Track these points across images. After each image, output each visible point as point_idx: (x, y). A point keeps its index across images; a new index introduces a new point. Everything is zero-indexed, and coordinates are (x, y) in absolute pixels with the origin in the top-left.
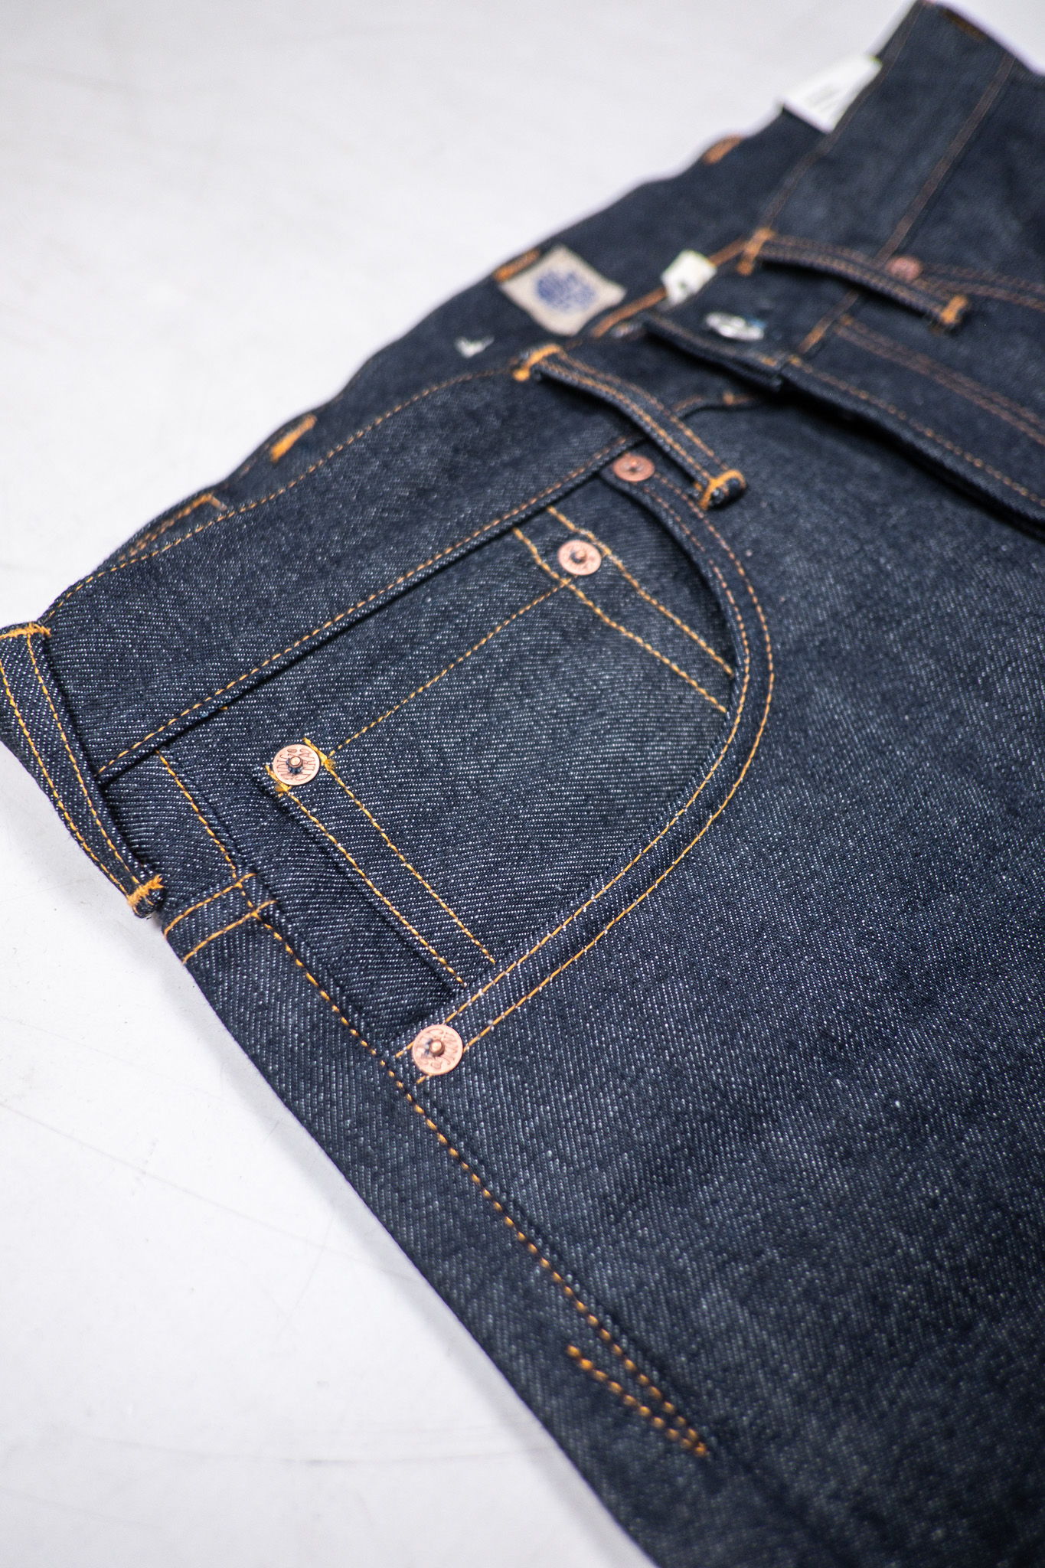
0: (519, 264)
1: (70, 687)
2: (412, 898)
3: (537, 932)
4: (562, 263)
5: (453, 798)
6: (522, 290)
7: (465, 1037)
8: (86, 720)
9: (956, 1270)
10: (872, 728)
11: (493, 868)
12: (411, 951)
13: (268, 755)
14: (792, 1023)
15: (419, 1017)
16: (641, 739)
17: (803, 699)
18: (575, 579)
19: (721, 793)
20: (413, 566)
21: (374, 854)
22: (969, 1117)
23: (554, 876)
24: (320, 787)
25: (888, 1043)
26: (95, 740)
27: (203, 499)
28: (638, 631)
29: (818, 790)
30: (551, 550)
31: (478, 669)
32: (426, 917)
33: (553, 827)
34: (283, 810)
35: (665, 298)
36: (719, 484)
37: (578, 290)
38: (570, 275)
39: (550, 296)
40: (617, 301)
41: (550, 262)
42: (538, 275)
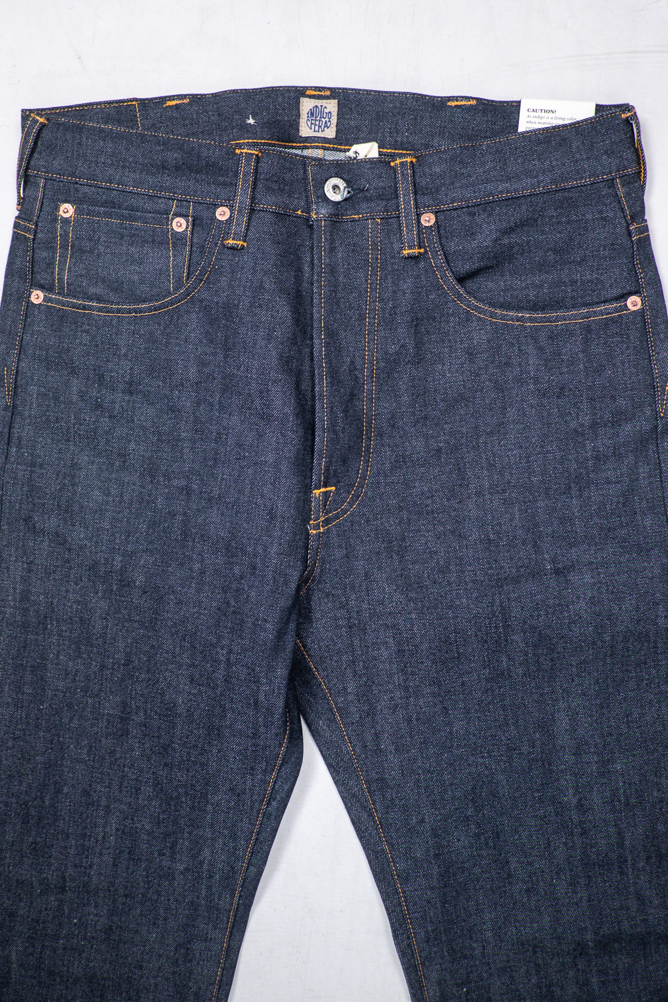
0: (321, 93)
1: (39, 143)
2: (63, 263)
3: (74, 297)
4: (332, 106)
5: (91, 251)
6: (307, 105)
7: (44, 300)
8: (35, 155)
9: (76, 432)
10: (192, 335)
11: (81, 276)
12: (53, 273)
13: (66, 201)
14: (100, 367)
15: (42, 287)
16: (142, 282)
17: (188, 312)
18: (172, 229)
19: (141, 312)
20: (138, 188)
21: (64, 247)
22: (110, 417)
23: (92, 290)
24: (66, 221)
25: (113, 390)
26: (32, 163)
27: (134, 103)
28: (174, 256)
29: (162, 334)
30: (177, 215)
31: (126, 228)
32: (61, 270)
33: (103, 281)
34: (55, 220)
35: (350, 149)
36: (231, 242)
37: (324, 120)
38: (330, 112)
39: (312, 114)
40: (330, 137)
41: (329, 101)
42: (318, 102)
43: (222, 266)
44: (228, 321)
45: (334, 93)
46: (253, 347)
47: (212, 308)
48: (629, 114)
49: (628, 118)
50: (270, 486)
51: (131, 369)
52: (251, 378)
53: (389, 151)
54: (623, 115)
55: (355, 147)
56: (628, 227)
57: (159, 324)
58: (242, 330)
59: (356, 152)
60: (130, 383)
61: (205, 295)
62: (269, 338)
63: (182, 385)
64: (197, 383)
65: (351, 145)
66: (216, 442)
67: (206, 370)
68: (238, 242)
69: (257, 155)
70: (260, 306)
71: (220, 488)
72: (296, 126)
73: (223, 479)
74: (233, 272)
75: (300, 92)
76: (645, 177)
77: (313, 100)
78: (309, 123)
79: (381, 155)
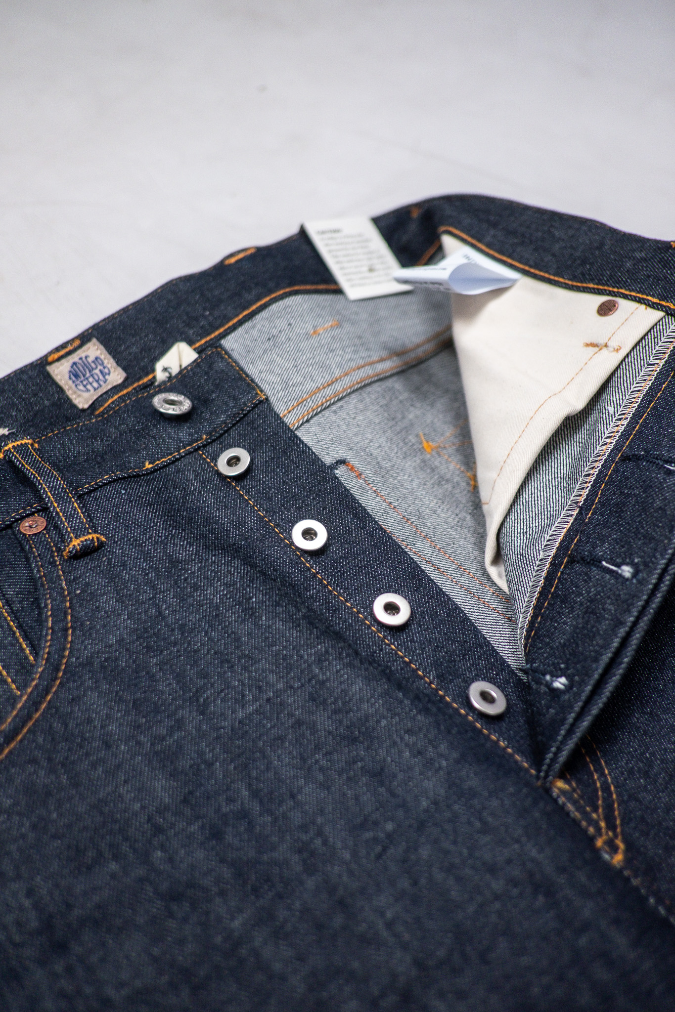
0: (65, 350)
4: (94, 350)
6: (60, 372)
35: (154, 377)
36: (76, 543)
37: (97, 371)
38: (96, 358)
39: (76, 376)
40: (120, 381)
41: (85, 348)
42: (74, 358)
43: (87, 585)
44: (161, 652)
46: (237, 648)
47: (117, 659)
50: (486, 839)
51: (30, 893)
52: (278, 694)
53: (203, 341)
55: (159, 366)
57: (34, 761)
58: (198, 641)
59: (165, 369)
60: (47, 925)
61: (89, 648)
62: (250, 613)
63: (158, 830)
64: (185, 801)
65: (153, 370)
66: (310, 870)
67: (184, 763)
68: (90, 537)
70: (195, 587)
71: (405, 947)
72: (62, 401)
73: (389, 925)
74: (112, 579)
77: (63, 361)
78: (81, 387)
79: (200, 351)
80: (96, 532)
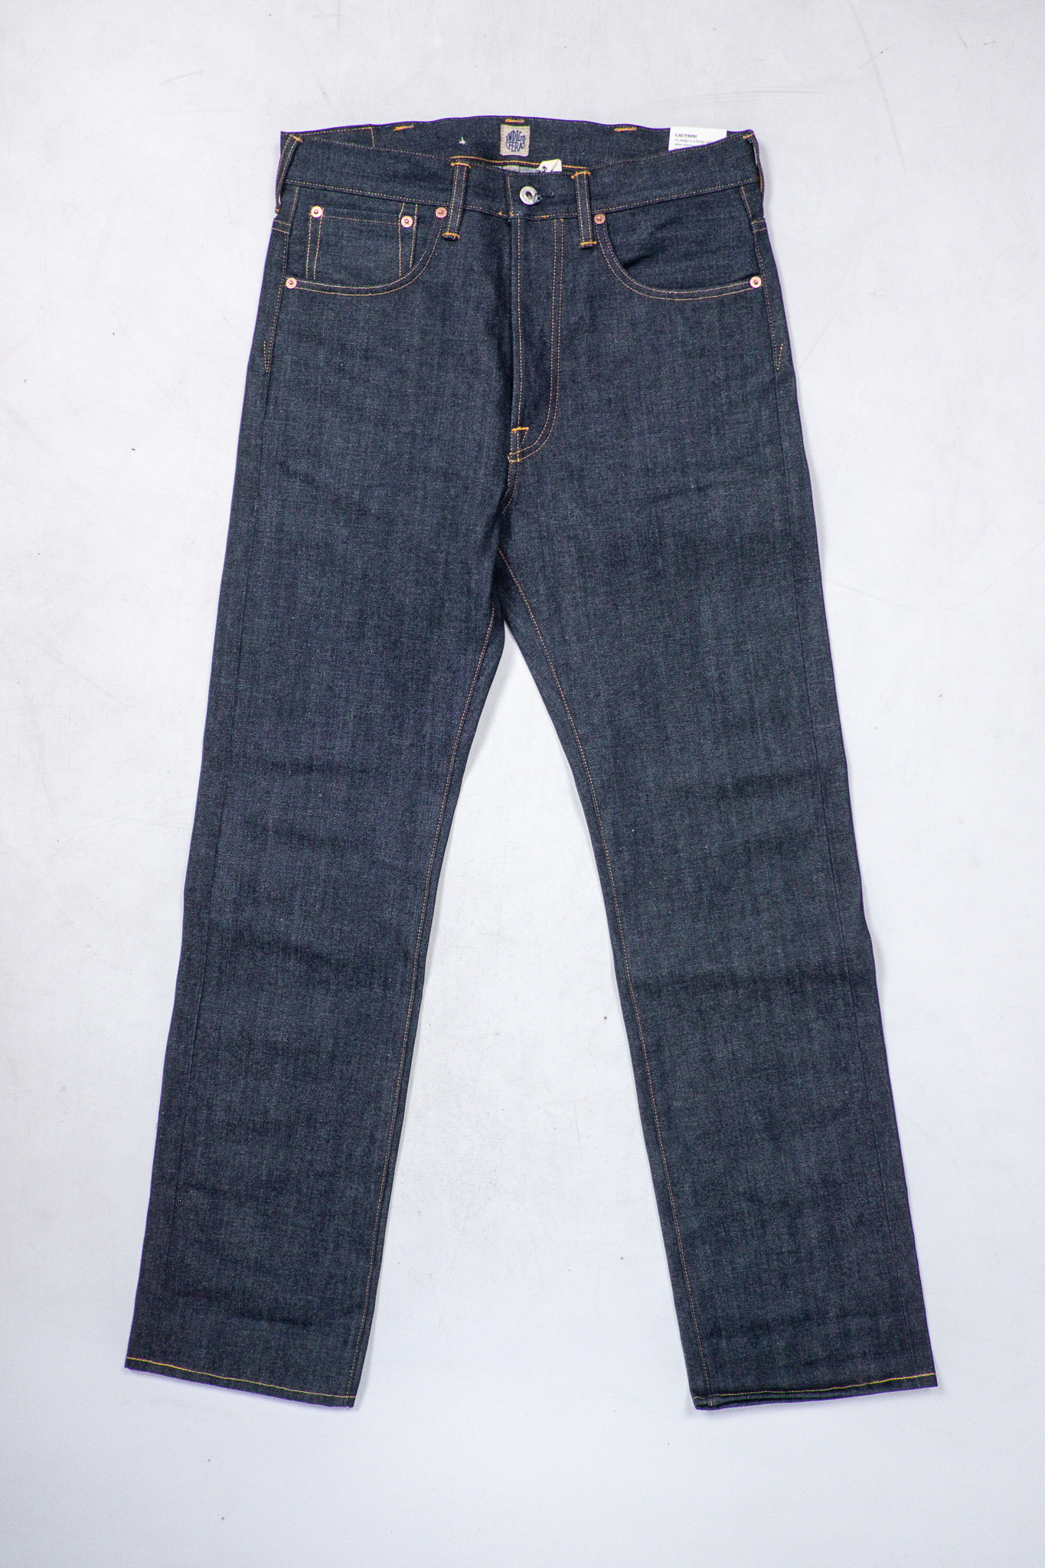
0: (517, 121)
1: (296, 158)
2: (313, 254)
3: (322, 282)
4: (525, 131)
5: (336, 244)
6: (506, 130)
7: (297, 286)
8: (292, 167)
9: (322, 392)
10: (417, 310)
11: (328, 264)
12: (304, 264)
13: (315, 205)
14: (343, 338)
15: (295, 276)
16: (377, 268)
17: (413, 292)
18: (401, 226)
19: (376, 292)
20: (374, 192)
21: (314, 242)
22: (350, 379)
23: (336, 276)
24: (316, 220)
25: (353, 356)
26: (290, 174)
27: (370, 128)
28: (402, 248)
29: (393, 310)
30: (405, 214)
31: (364, 225)
32: (311, 261)
33: (346, 268)
34: (307, 220)
35: (539, 166)
36: (448, 234)
37: (519, 142)
38: (524, 136)
39: (510, 138)
40: (524, 155)
41: (523, 127)
42: (515, 128)
43: (441, 254)
44: (445, 297)
45: (527, 121)
46: (464, 317)
47: (432, 288)
48: (749, 136)
49: (747, 139)
50: (478, 424)
51: (367, 339)
52: (463, 341)
53: (570, 167)
54: (744, 137)
55: (544, 163)
56: (750, 222)
57: (390, 302)
58: (457, 304)
59: (544, 167)
60: (366, 350)
61: (427, 277)
62: (477, 309)
63: (408, 350)
64: (420, 349)
65: (540, 162)
66: (435, 395)
67: (428, 338)
68: (453, 234)
69: (468, 167)
70: (471, 285)
71: (439, 430)
72: (497, 146)
73: (441, 423)
74: (449, 258)
75: (501, 120)
76: (763, 186)
77: (511, 127)
78: (508, 145)
79: (564, 169)
80: (458, 233)
